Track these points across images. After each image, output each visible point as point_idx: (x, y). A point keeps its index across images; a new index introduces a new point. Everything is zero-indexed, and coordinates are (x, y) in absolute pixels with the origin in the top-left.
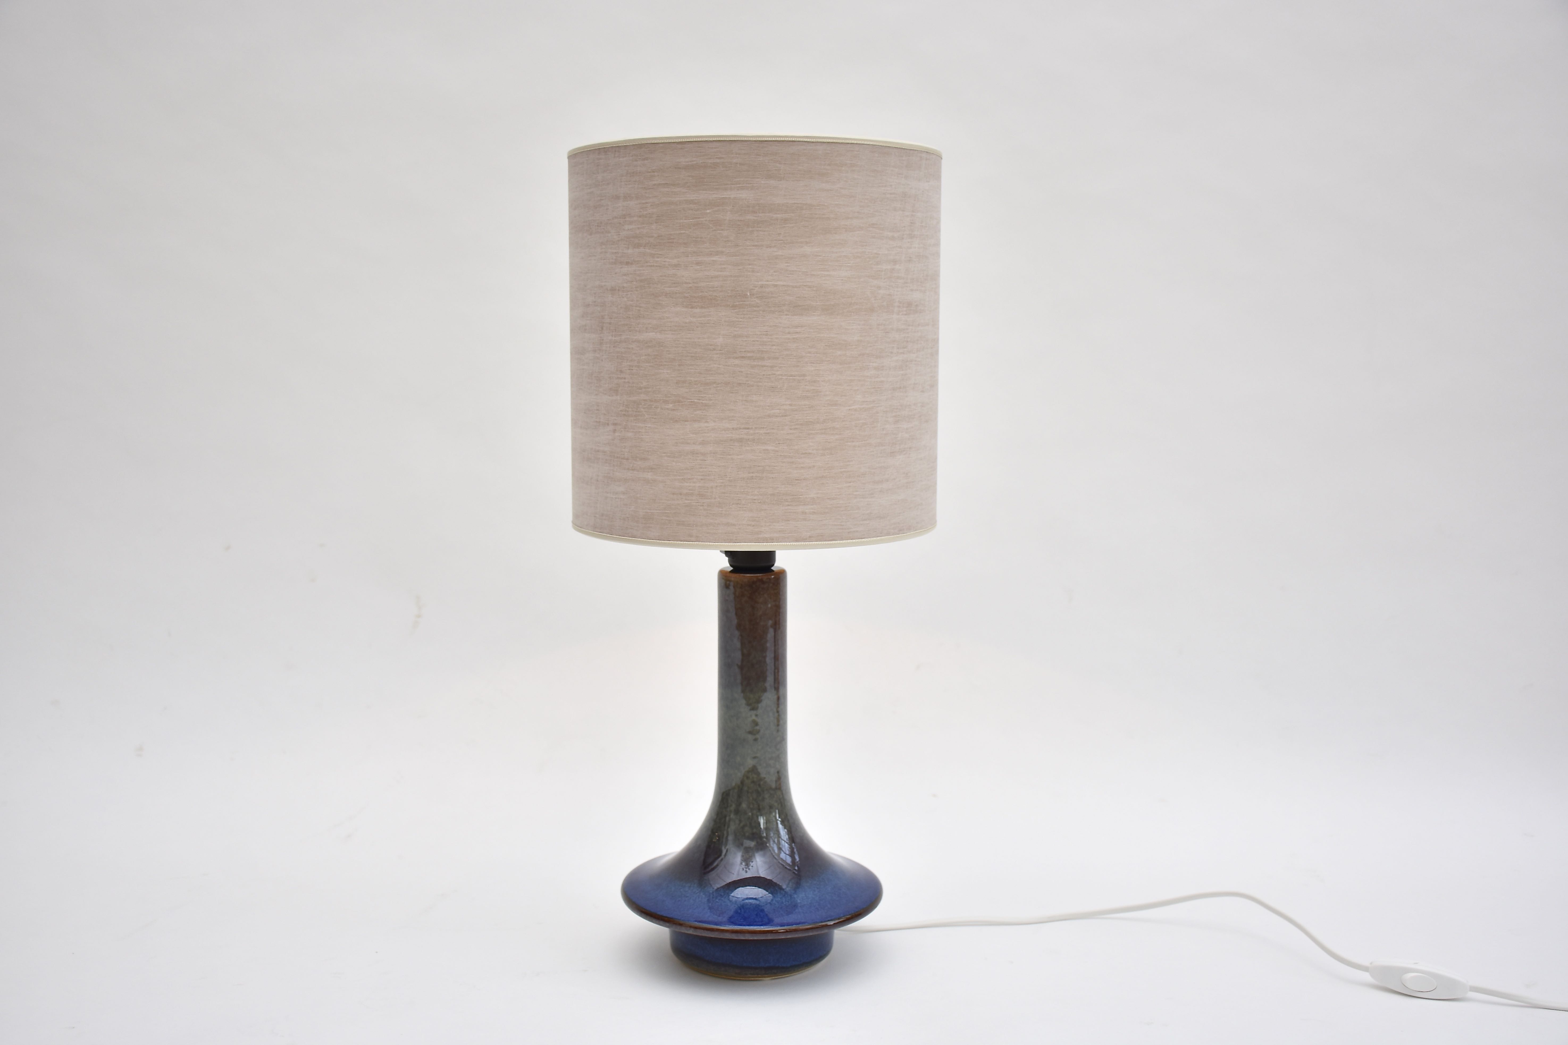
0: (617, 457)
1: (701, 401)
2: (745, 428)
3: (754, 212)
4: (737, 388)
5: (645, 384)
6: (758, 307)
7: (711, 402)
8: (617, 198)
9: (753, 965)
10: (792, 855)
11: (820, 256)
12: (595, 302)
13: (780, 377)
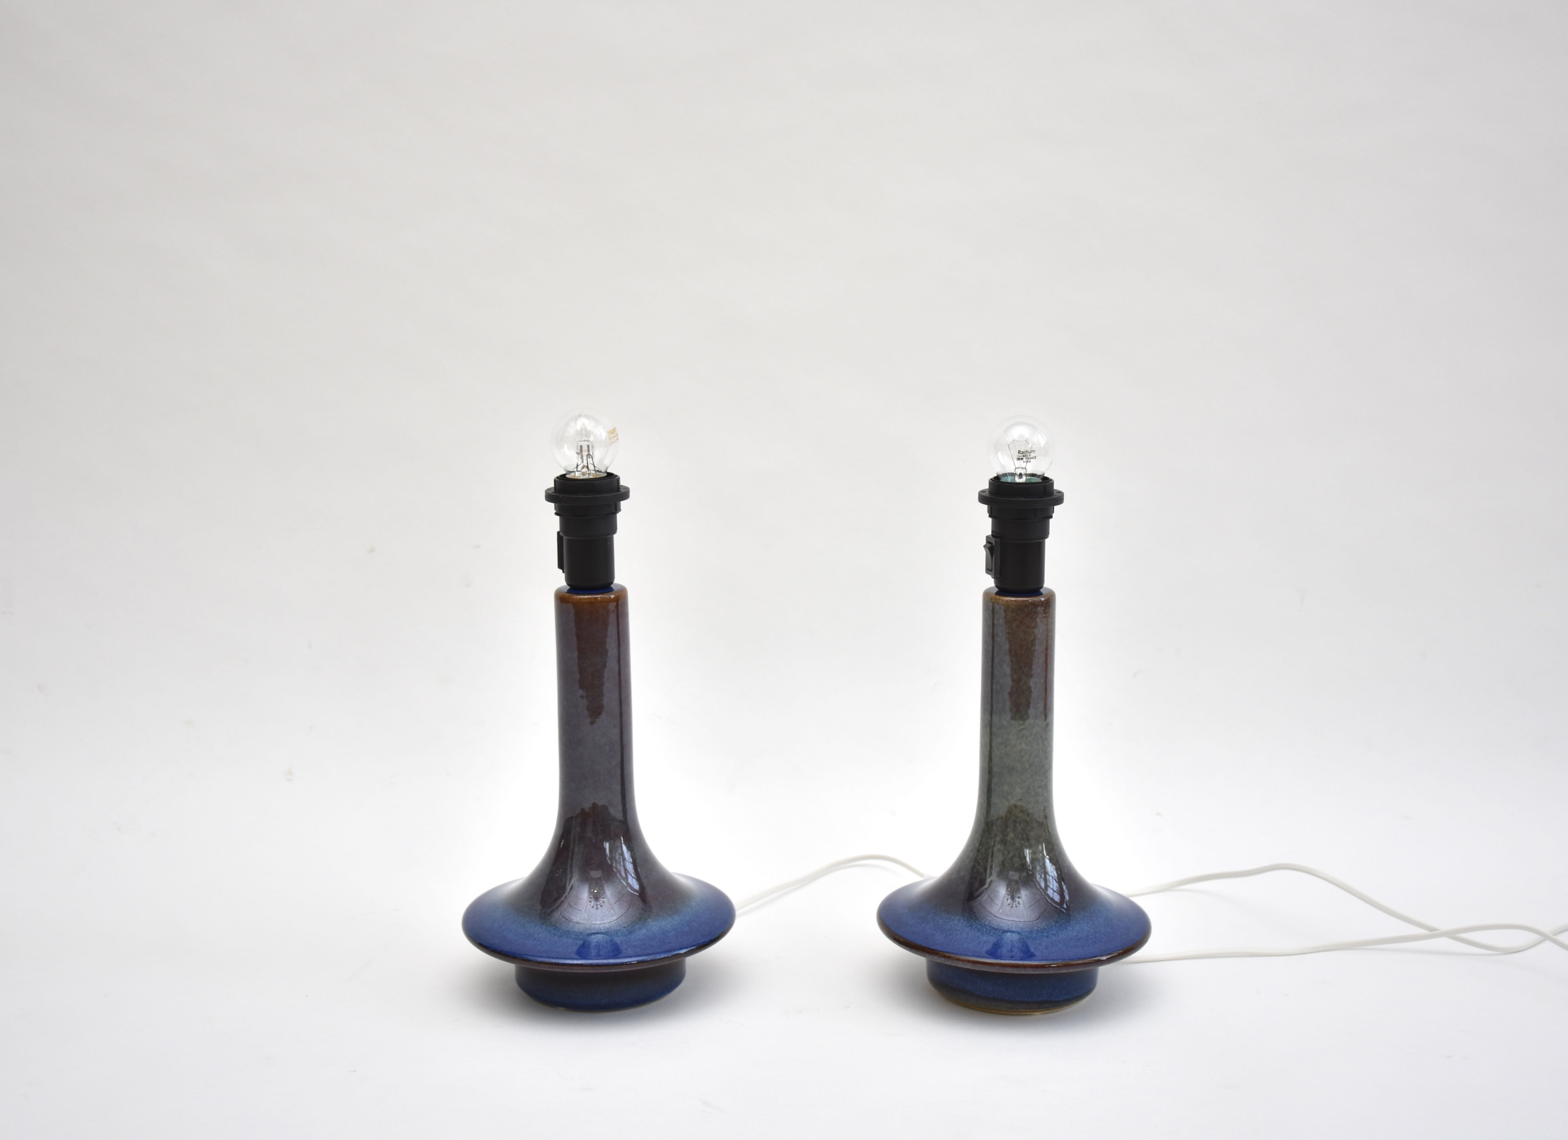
9: (1026, 1000)
10: (1061, 893)
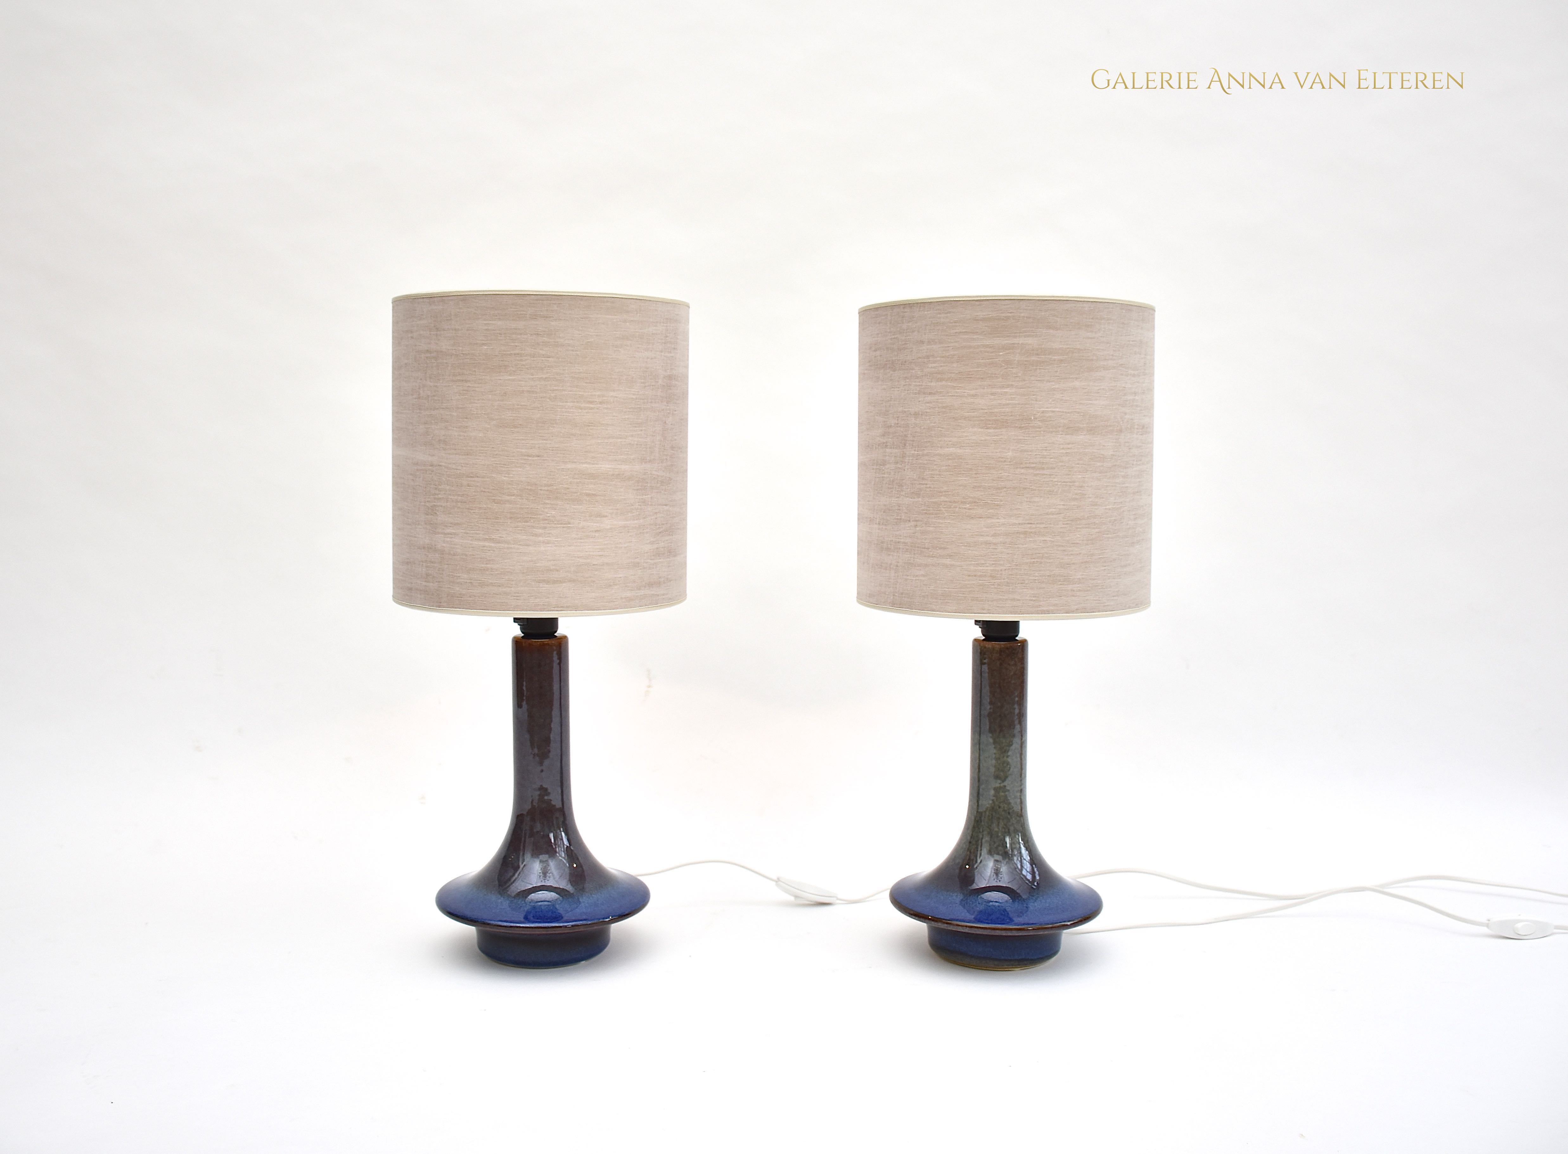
0: (918, 547)
1: (994, 502)
2: (1028, 523)
3: (1037, 354)
4: (1023, 492)
5: (945, 488)
6: (1040, 428)
7: (1002, 502)
8: (922, 342)
10: (1033, 873)
11: (1086, 389)
12: (898, 424)
13: (1056, 483)
